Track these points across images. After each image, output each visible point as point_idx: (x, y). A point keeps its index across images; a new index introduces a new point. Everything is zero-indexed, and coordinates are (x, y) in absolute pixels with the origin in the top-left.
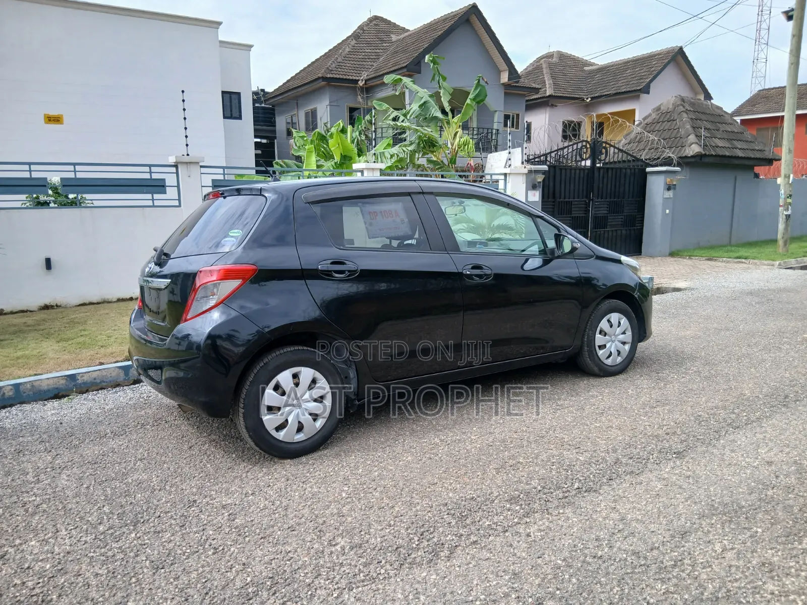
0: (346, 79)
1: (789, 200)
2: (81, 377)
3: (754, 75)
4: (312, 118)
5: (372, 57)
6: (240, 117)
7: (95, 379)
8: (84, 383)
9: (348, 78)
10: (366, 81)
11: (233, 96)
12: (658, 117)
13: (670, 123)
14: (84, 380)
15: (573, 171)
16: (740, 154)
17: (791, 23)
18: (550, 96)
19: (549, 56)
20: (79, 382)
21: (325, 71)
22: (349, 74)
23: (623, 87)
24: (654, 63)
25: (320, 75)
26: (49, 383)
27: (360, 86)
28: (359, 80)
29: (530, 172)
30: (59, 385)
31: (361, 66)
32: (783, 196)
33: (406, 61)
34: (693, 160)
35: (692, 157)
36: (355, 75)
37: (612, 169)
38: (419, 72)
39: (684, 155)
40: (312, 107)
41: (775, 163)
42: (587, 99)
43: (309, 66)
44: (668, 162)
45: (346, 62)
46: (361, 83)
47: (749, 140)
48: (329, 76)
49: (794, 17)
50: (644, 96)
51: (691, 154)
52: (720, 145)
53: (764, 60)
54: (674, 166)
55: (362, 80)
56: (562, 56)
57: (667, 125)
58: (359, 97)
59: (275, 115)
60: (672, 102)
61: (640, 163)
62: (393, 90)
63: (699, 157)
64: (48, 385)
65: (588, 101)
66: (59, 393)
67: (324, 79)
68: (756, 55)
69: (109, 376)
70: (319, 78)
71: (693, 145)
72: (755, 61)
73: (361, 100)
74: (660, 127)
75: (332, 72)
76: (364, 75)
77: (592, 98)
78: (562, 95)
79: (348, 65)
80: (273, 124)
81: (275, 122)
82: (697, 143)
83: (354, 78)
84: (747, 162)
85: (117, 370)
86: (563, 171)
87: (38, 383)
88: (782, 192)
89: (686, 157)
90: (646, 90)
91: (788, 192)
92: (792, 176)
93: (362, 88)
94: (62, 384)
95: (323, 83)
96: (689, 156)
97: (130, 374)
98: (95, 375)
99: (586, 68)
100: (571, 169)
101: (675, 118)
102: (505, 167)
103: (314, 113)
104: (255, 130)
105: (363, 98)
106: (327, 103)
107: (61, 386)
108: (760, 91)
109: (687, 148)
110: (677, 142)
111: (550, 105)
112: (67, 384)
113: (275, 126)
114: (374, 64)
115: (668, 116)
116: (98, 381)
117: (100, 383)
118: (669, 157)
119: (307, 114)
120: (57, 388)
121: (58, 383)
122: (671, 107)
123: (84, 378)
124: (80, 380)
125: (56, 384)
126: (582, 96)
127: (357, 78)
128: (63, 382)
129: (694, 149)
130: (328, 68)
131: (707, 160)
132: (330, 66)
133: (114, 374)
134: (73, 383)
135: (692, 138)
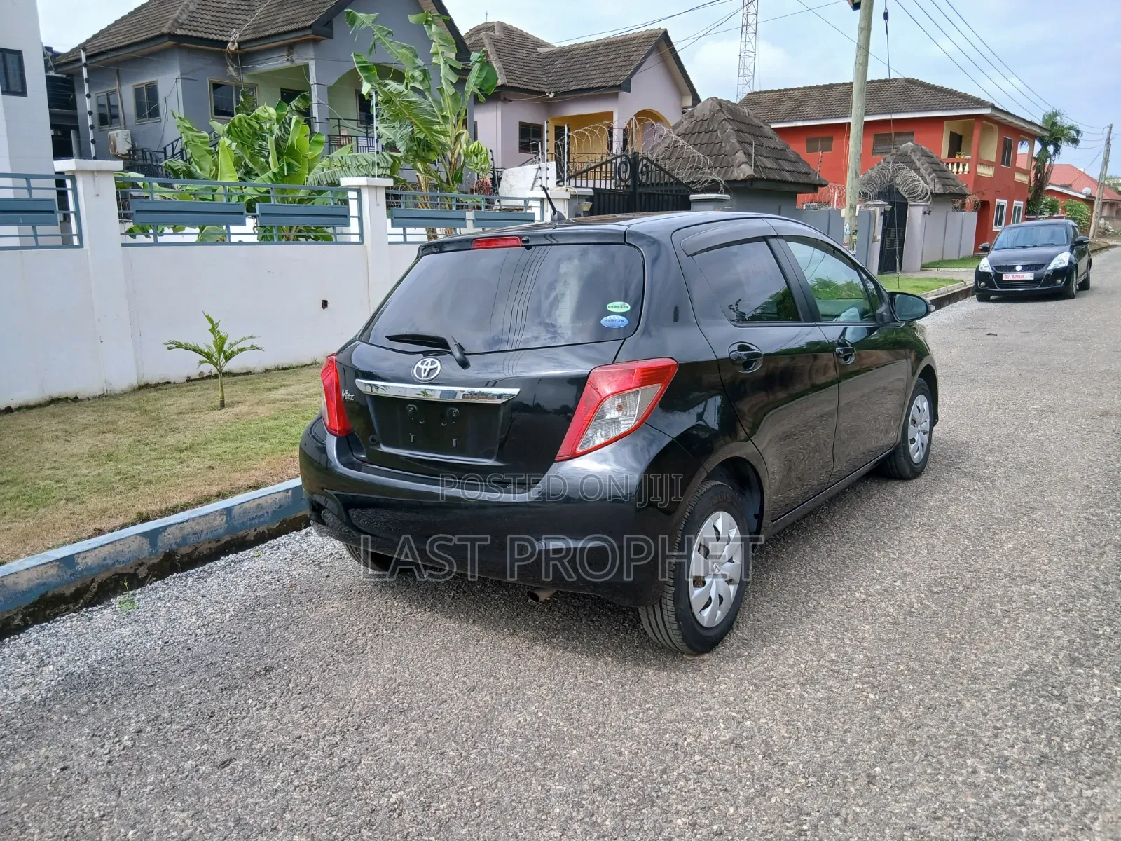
0: (207, 39)
1: (854, 237)
2: (83, 559)
3: (741, 73)
4: (149, 98)
5: (243, 8)
6: (23, 92)
7: (105, 559)
8: (88, 569)
9: (211, 37)
10: (240, 44)
11: (9, 57)
12: (691, 126)
13: (708, 135)
14: (87, 563)
15: (612, 197)
16: (789, 178)
17: (858, 12)
18: (503, 86)
19: (489, 27)
20: (80, 567)
21: (173, 25)
22: (211, 31)
23: (596, 81)
24: (633, 49)
25: (165, 30)
26: (30, 577)
27: (232, 52)
28: (227, 42)
29: (573, 196)
30: (48, 578)
31: (227, 20)
32: (848, 232)
33: (309, 17)
34: (742, 185)
35: (743, 181)
36: (221, 33)
37: (645, 194)
38: (331, 36)
39: (732, 179)
40: (148, 80)
41: (821, 190)
42: (550, 93)
43: (131, 14)
44: (713, 187)
45: (203, 12)
46: (232, 47)
47: (793, 159)
48: (179, 32)
49: (862, 5)
50: (623, 94)
51: (742, 177)
52: (769, 166)
53: (752, 54)
54: (721, 193)
55: (233, 42)
56: (506, 29)
57: (705, 138)
58: (230, 67)
59: (74, 91)
60: (709, 107)
61: (682, 188)
62: (288, 60)
63: (751, 180)
64: (29, 580)
65: (551, 96)
66: (47, 592)
67: (171, 36)
68: (743, 46)
69: (127, 550)
70: (162, 35)
71: (743, 166)
72: (743, 54)
73: (234, 74)
74: (695, 140)
75: (184, 27)
76: (236, 35)
77: (557, 94)
78: (517, 85)
79: (207, 18)
80: (73, 105)
81: (74, 101)
82: (747, 163)
83: (221, 38)
84: (786, 188)
85: (139, 538)
86: (602, 197)
87: (12, 578)
88: (847, 226)
89: (735, 181)
90: (626, 86)
91: (854, 228)
92: (858, 206)
93: (234, 54)
94: (53, 575)
95: (170, 43)
96: (739, 179)
97: (160, 544)
98: (105, 552)
99: (540, 50)
100: (604, 194)
101: (715, 128)
102: (532, 189)
103: (152, 90)
104: (52, 115)
105: (236, 69)
106: (178, 74)
107: (51, 579)
108: (749, 94)
109: (735, 170)
110: (722, 161)
111: (502, 98)
112: (61, 574)
113: (75, 108)
114: (247, 18)
115: (705, 125)
116: (110, 562)
117: (114, 564)
118: (713, 180)
119: (138, 92)
120: (44, 584)
121: (45, 576)
122: (707, 113)
123: (87, 560)
124: (81, 564)
125: (42, 577)
126: (543, 90)
127: (225, 39)
128: (53, 571)
129: (745, 171)
130: (176, 20)
131: (757, 185)
132: (179, 17)
133: (134, 547)
134: (70, 572)
135: (740, 156)
